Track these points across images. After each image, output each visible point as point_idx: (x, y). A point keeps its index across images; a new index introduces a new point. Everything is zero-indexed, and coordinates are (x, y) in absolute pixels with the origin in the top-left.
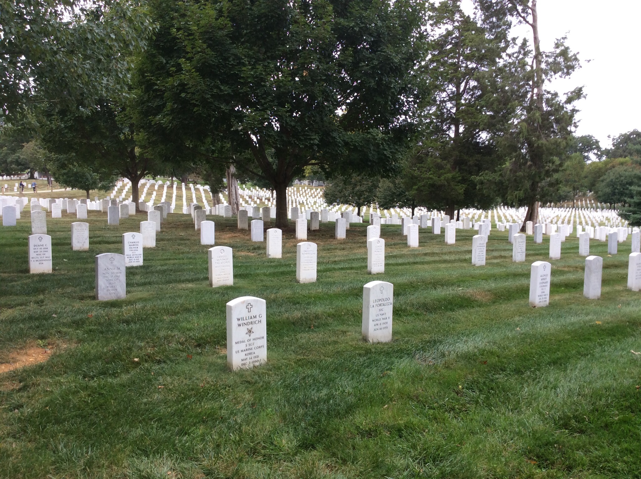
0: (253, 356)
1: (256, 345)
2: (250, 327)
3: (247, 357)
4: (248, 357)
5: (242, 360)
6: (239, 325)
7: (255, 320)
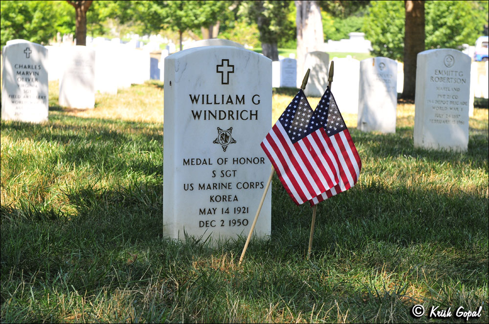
0: (232, 205)
1: (240, 178)
2: (225, 124)
3: (214, 205)
4: (220, 206)
5: (202, 212)
6: (196, 115)
7: (239, 107)
